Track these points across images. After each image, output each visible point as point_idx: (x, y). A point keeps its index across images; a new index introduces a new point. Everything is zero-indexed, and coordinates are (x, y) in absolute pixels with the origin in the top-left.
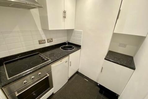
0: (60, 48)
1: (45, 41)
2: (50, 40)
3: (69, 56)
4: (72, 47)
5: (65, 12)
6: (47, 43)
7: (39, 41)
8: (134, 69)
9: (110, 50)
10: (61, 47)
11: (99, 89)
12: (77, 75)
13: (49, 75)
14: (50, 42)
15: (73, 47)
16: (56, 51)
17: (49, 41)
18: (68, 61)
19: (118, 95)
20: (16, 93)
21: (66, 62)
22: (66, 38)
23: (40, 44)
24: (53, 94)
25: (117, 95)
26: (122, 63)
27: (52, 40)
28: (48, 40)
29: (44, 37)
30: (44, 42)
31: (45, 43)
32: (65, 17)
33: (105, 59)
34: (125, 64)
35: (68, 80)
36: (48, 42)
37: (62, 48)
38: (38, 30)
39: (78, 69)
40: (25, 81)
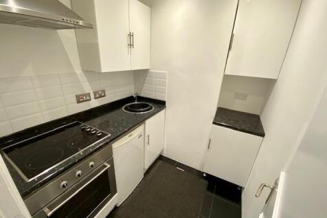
0: (123, 109)
1: (90, 96)
2: (100, 93)
3: (145, 124)
4: (148, 106)
5: (131, 35)
6: (93, 100)
7: (76, 96)
8: (262, 135)
9: (220, 106)
10: (125, 106)
11: (206, 182)
12: (160, 162)
13: (109, 166)
14: (101, 97)
15: (151, 105)
16: (115, 115)
17: (98, 96)
18: (143, 134)
19: (241, 188)
20: (46, 210)
21: (139, 137)
22: (133, 86)
23: (79, 102)
24: (116, 208)
25: (239, 189)
26: (243, 127)
27: (104, 93)
28: (95, 93)
29: (88, 88)
30: (88, 98)
31: (90, 100)
32: (131, 45)
33: (214, 123)
34: (247, 129)
35: (145, 174)
36: (96, 98)
37: (126, 109)
38: (75, 73)
39: (163, 151)
40: (64, 183)
